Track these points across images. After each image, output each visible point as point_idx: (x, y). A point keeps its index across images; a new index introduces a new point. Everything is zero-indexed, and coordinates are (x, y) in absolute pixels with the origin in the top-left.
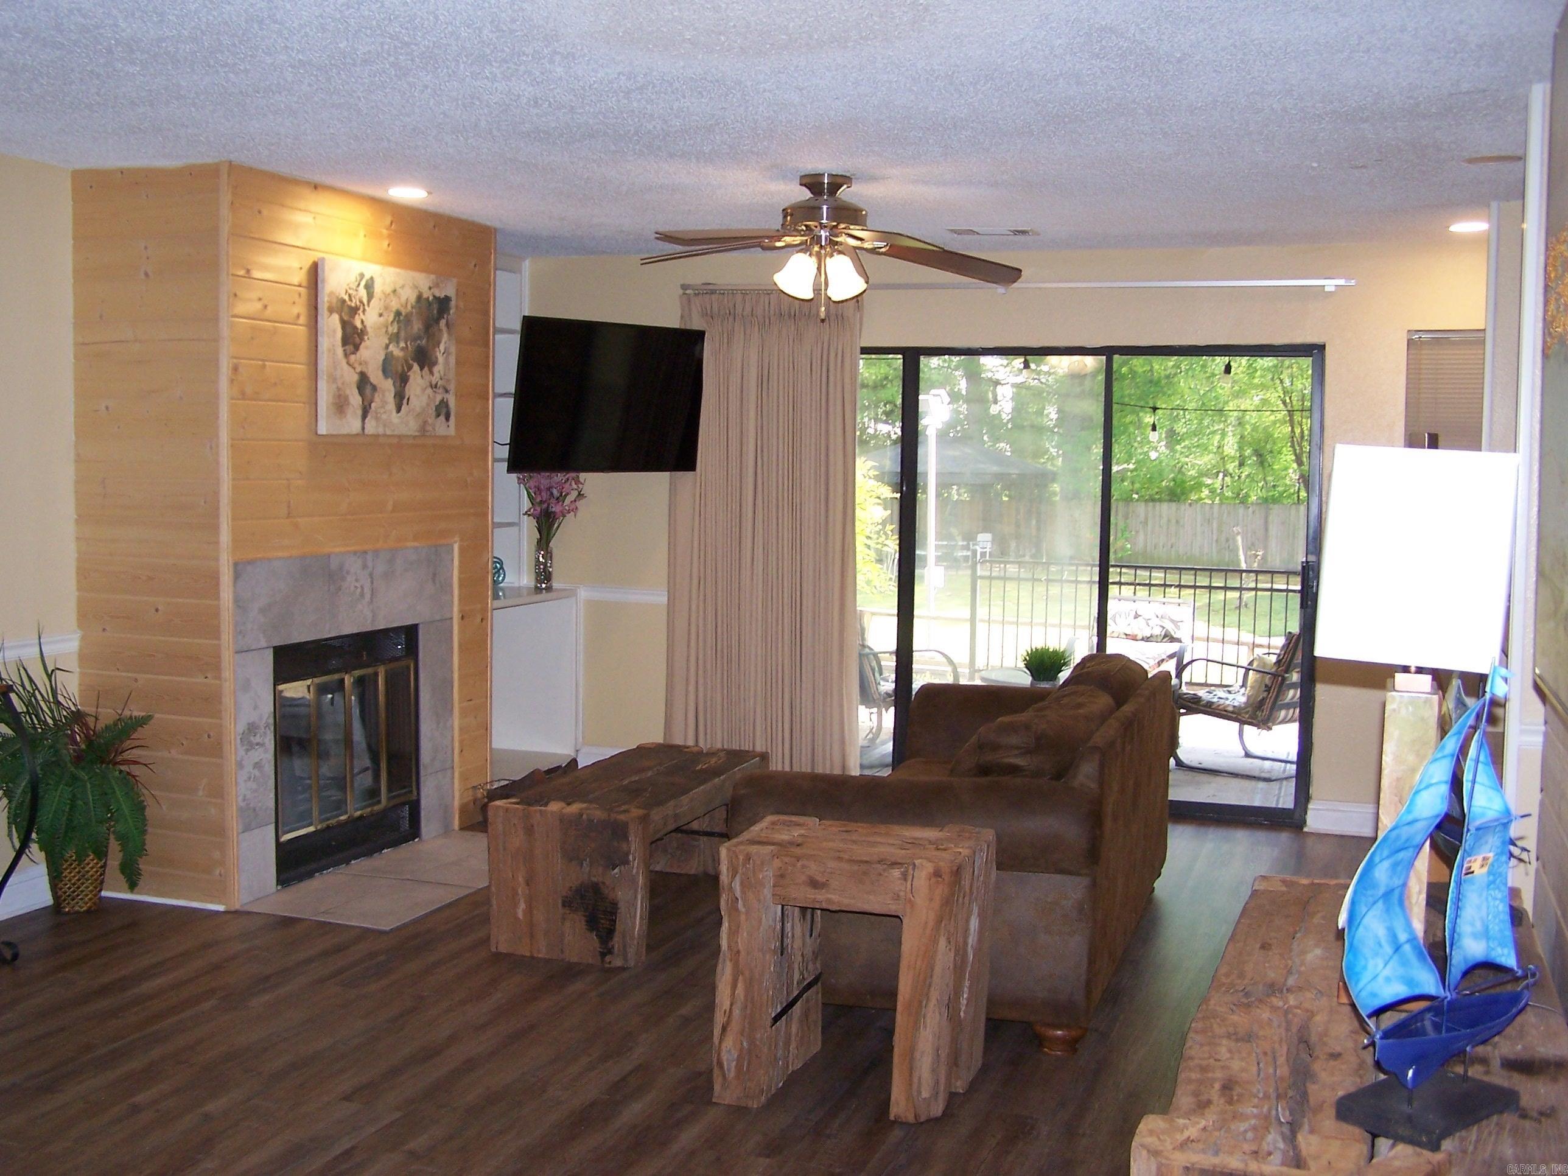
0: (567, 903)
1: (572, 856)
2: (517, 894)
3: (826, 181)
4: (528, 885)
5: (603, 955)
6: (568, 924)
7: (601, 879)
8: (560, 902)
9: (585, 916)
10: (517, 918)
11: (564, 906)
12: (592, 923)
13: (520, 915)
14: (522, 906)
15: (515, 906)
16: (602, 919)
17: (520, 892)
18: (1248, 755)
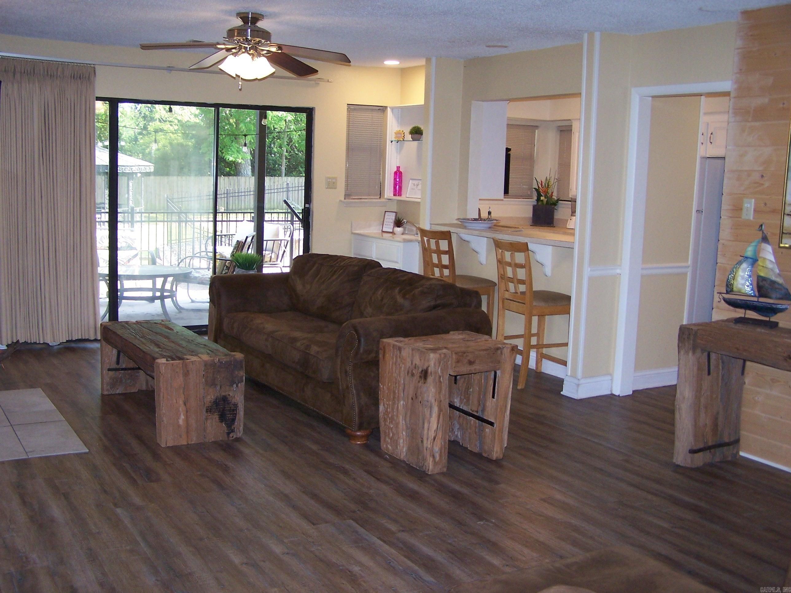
0: (209, 410)
1: (212, 383)
2: (179, 411)
3: (250, 16)
4: (185, 404)
5: (228, 434)
6: (209, 422)
7: (227, 393)
8: (205, 409)
9: (218, 415)
10: (179, 426)
11: (207, 412)
12: (222, 418)
13: (181, 422)
14: (182, 417)
15: (179, 418)
16: (228, 414)
17: (181, 409)
18: (193, 301)
